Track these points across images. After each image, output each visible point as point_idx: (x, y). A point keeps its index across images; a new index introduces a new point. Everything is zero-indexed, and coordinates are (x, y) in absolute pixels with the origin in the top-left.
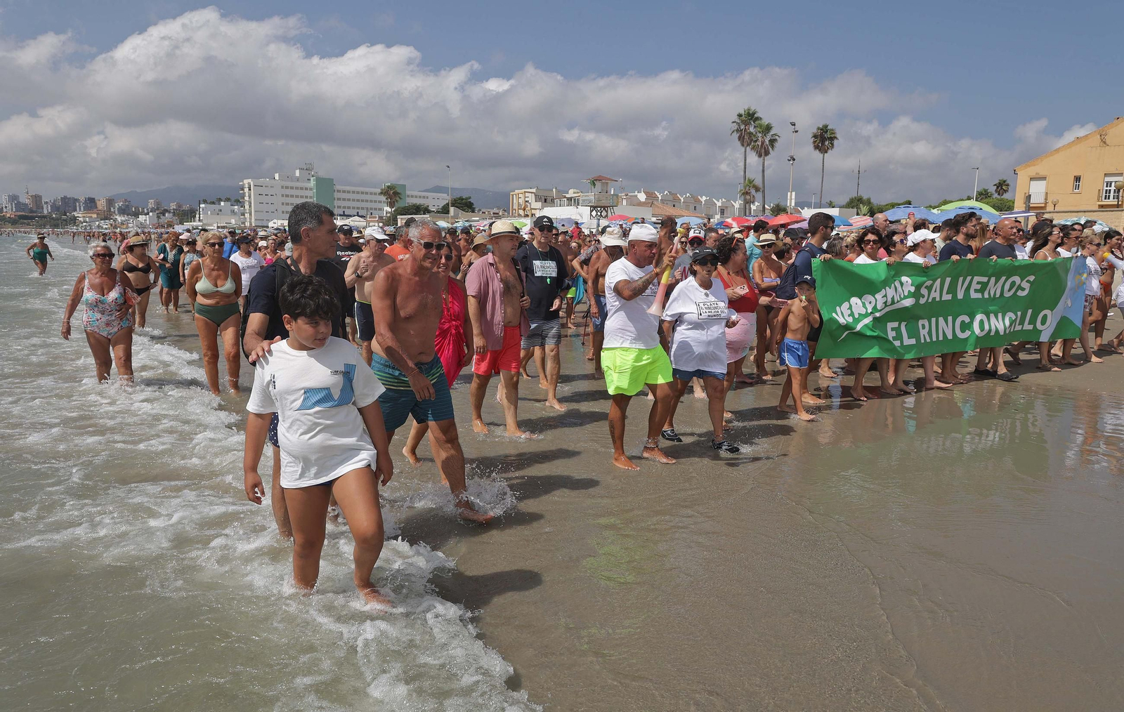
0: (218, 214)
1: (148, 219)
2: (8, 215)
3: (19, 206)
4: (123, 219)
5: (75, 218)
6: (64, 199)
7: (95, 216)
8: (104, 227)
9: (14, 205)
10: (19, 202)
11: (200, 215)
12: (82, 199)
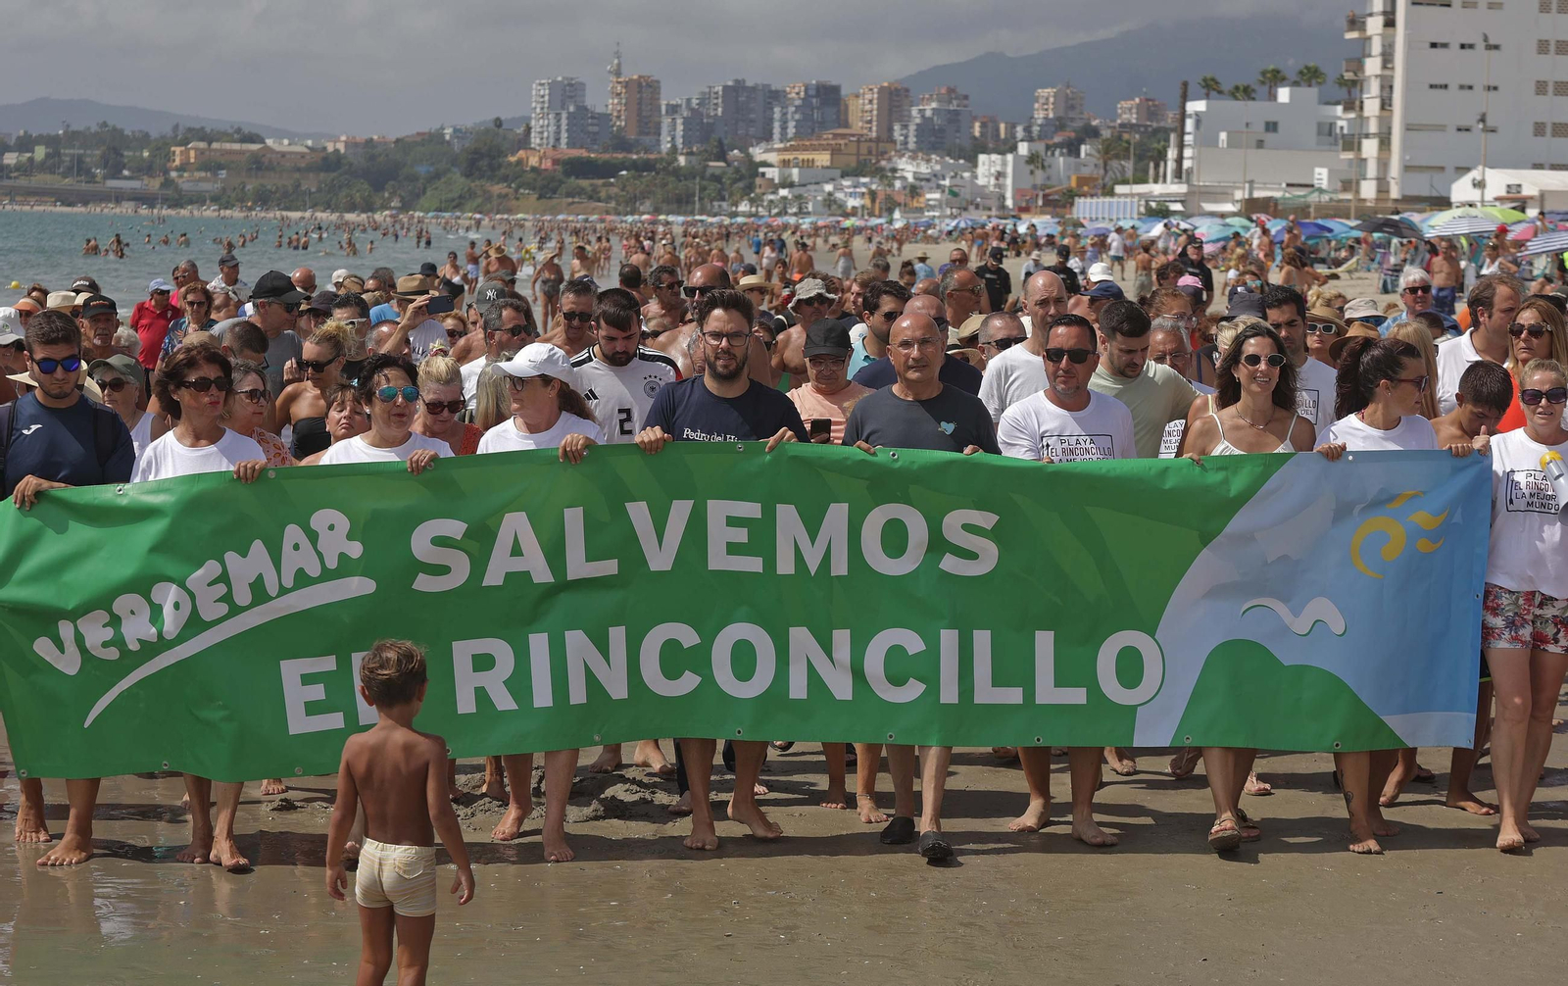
0: (1260, 144)
1: (1009, 170)
2: (533, 161)
3: (583, 122)
4: (924, 169)
5: (753, 168)
6: (736, 92)
7: (823, 159)
8: (852, 203)
9: (564, 122)
10: (582, 109)
11: (1181, 146)
12: (795, 92)
